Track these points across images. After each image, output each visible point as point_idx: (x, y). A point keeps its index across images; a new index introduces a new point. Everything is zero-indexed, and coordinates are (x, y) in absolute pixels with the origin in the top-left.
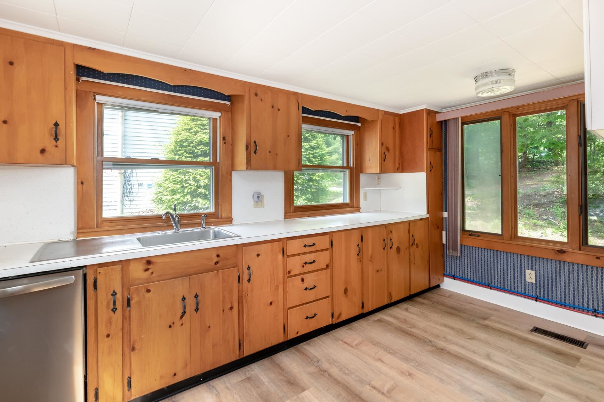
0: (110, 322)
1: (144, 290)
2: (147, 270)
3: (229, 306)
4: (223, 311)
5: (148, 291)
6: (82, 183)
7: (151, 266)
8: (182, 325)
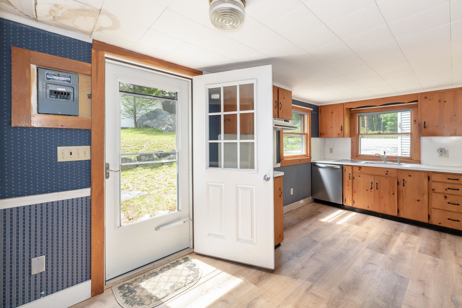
0: (349, 182)
1: (358, 176)
2: (359, 170)
3: (392, 192)
4: (389, 193)
5: (360, 176)
6: (352, 143)
7: (361, 169)
8: (371, 191)
